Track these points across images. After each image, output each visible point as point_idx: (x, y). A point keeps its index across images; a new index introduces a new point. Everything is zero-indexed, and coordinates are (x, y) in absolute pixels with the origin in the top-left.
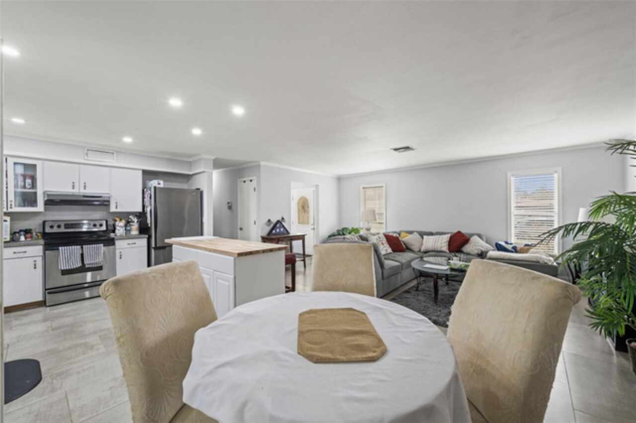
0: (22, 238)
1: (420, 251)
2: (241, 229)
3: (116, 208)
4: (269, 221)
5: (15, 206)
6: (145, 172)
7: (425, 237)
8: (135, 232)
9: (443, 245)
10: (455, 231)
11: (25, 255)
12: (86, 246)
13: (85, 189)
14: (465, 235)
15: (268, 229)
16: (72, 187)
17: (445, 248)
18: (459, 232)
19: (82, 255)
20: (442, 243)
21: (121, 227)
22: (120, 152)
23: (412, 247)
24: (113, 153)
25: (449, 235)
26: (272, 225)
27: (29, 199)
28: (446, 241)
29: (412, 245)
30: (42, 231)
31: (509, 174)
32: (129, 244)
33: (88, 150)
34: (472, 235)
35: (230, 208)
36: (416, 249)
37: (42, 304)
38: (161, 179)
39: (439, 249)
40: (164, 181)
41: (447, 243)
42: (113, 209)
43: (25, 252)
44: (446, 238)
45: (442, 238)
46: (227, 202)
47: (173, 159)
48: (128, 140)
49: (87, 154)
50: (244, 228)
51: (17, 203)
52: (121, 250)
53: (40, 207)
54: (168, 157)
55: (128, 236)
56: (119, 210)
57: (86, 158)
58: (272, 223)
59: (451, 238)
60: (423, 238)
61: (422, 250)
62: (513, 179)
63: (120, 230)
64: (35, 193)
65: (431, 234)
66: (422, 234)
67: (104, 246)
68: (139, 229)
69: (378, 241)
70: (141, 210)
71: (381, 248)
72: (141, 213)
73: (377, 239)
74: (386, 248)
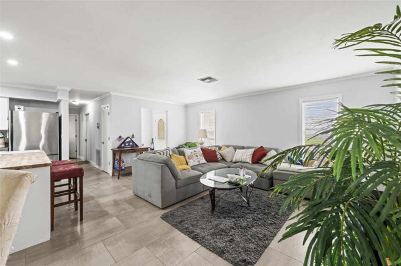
1: (232, 161)
2: (103, 143)
4: (120, 137)
6: (11, 100)
7: (237, 150)
9: (247, 157)
10: (259, 146)
14: (265, 149)
15: (119, 143)
17: (249, 160)
18: (262, 147)
20: (246, 155)
23: (226, 158)
25: (253, 150)
26: (122, 141)
28: (250, 154)
29: (226, 157)
31: (301, 101)
34: (271, 149)
35: (98, 127)
36: (228, 159)
38: (22, 105)
39: (244, 161)
40: (24, 106)
41: (251, 156)
44: (251, 151)
45: (248, 152)
46: (97, 123)
47: (38, 89)
50: (104, 143)
54: (32, 88)
58: (123, 138)
59: (255, 152)
60: (236, 151)
61: (233, 161)
62: (303, 104)
65: (243, 148)
66: (236, 148)
68: (4, 143)
69: (192, 154)
70: (7, 129)
71: (194, 160)
72: (6, 131)
73: (191, 153)
74: (199, 160)
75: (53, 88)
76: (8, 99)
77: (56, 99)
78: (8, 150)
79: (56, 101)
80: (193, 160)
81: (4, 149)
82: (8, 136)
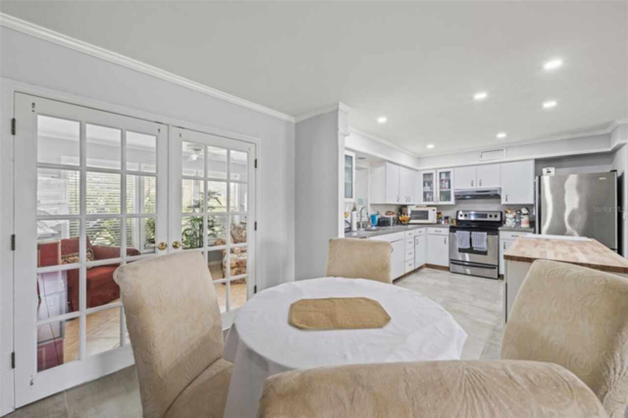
0: (443, 222)
3: (507, 200)
5: (440, 200)
6: (537, 161)
8: (525, 225)
11: (440, 233)
12: (475, 233)
13: (480, 185)
16: (471, 185)
19: (471, 239)
21: (511, 219)
22: (510, 147)
24: (503, 150)
27: (446, 196)
30: (455, 218)
32: (513, 236)
33: (482, 153)
37: (447, 269)
42: (503, 202)
43: (440, 231)
48: (501, 135)
49: (481, 156)
51: (442, 199)
52: (505, 241)
53: (452, 201)
55: (517, 228)
56: (509, 202)
57: (480, 159)
63: (510, 222)
64: (450, 192)
67: (488, 234)
68: (528, 222)
70: (532, 202)
72: (532, 206)
75: (606, 126)
76: (534, 161)
77: (610, 147)
78: (535, 232)
79: (610, 149)
81: (529, 230)
82: (535, 212)
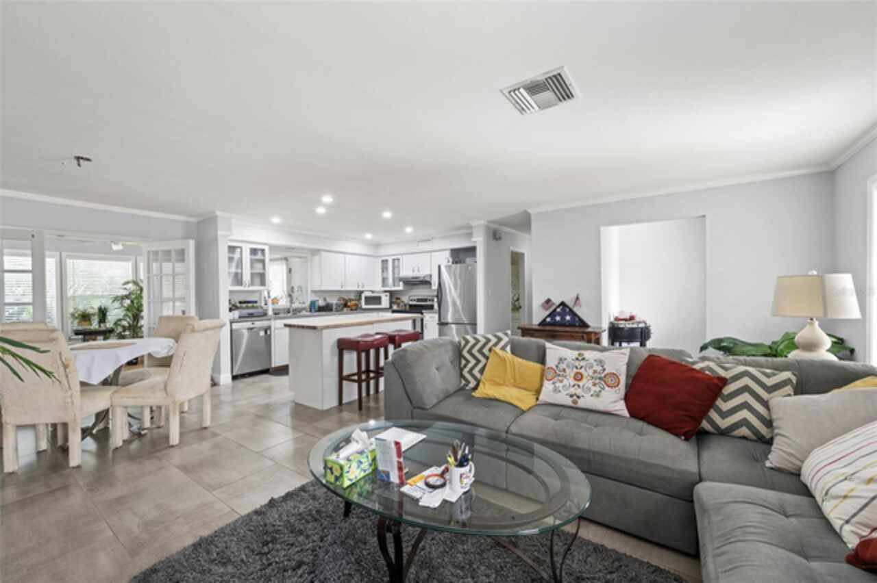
4: (548, 301)
13: (419, 271)
16: (412, 271)
24: (430, 240)
26: (551, 309)
33: (418, 242)
48: (409, 230)
49: (418, 245)
51: (393, 285)
53: (401, 287)
57: (417, 248)
58: (552, 304)
69: (562, 366)
71: (558, 384)
73: (561, 360)
74: (579, 391)
76: (450, 250)
80: (554, 383)
